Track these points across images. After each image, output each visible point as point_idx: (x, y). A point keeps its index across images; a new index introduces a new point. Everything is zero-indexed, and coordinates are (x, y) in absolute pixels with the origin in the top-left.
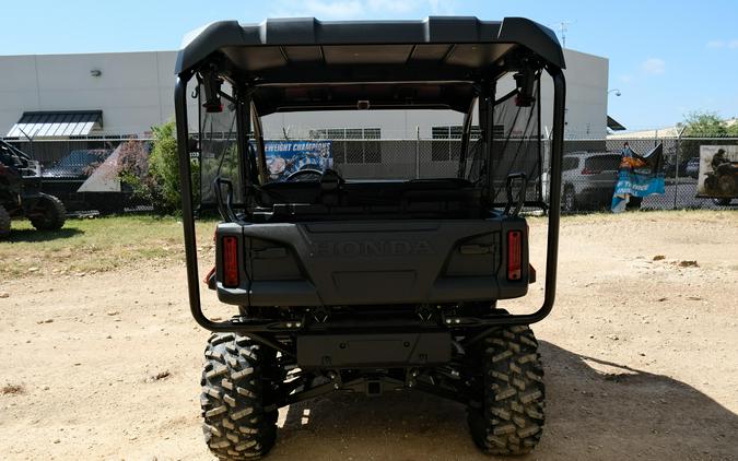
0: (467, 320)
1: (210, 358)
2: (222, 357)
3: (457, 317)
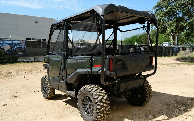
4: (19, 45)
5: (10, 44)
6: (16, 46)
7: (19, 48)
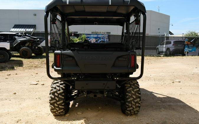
0: (120, 78)
1: (52, 87)
2: (55, 87)
3: (118, 77)
4: (103, 39)
5: (95, 38)
6: (100, 39)
7: (103, 41)
